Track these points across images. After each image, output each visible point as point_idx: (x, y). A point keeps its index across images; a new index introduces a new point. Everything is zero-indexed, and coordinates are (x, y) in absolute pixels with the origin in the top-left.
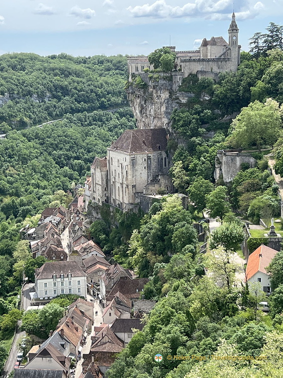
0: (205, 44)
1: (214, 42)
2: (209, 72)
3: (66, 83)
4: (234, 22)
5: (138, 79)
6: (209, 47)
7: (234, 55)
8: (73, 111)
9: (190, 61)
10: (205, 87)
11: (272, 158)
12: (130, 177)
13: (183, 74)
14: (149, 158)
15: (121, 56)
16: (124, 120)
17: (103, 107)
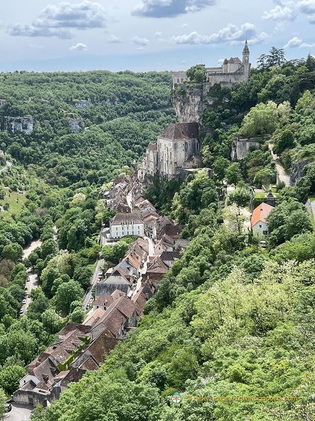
0: (226, 62)
1: (232, 61)
2: (228, 83)
3: (129, 91)
4: (246, 46)
5: (179, 88)
6: (228, 64)
7: (246, 70)
8: (134, 111)
9: (215, 74)
10: (226, 93)
11: (271, 143)
12: (173, 157)
13: (210, 84)
14: (186, 143)
15: (167, 72)
16: (169, 117)
17: (155, 108)
